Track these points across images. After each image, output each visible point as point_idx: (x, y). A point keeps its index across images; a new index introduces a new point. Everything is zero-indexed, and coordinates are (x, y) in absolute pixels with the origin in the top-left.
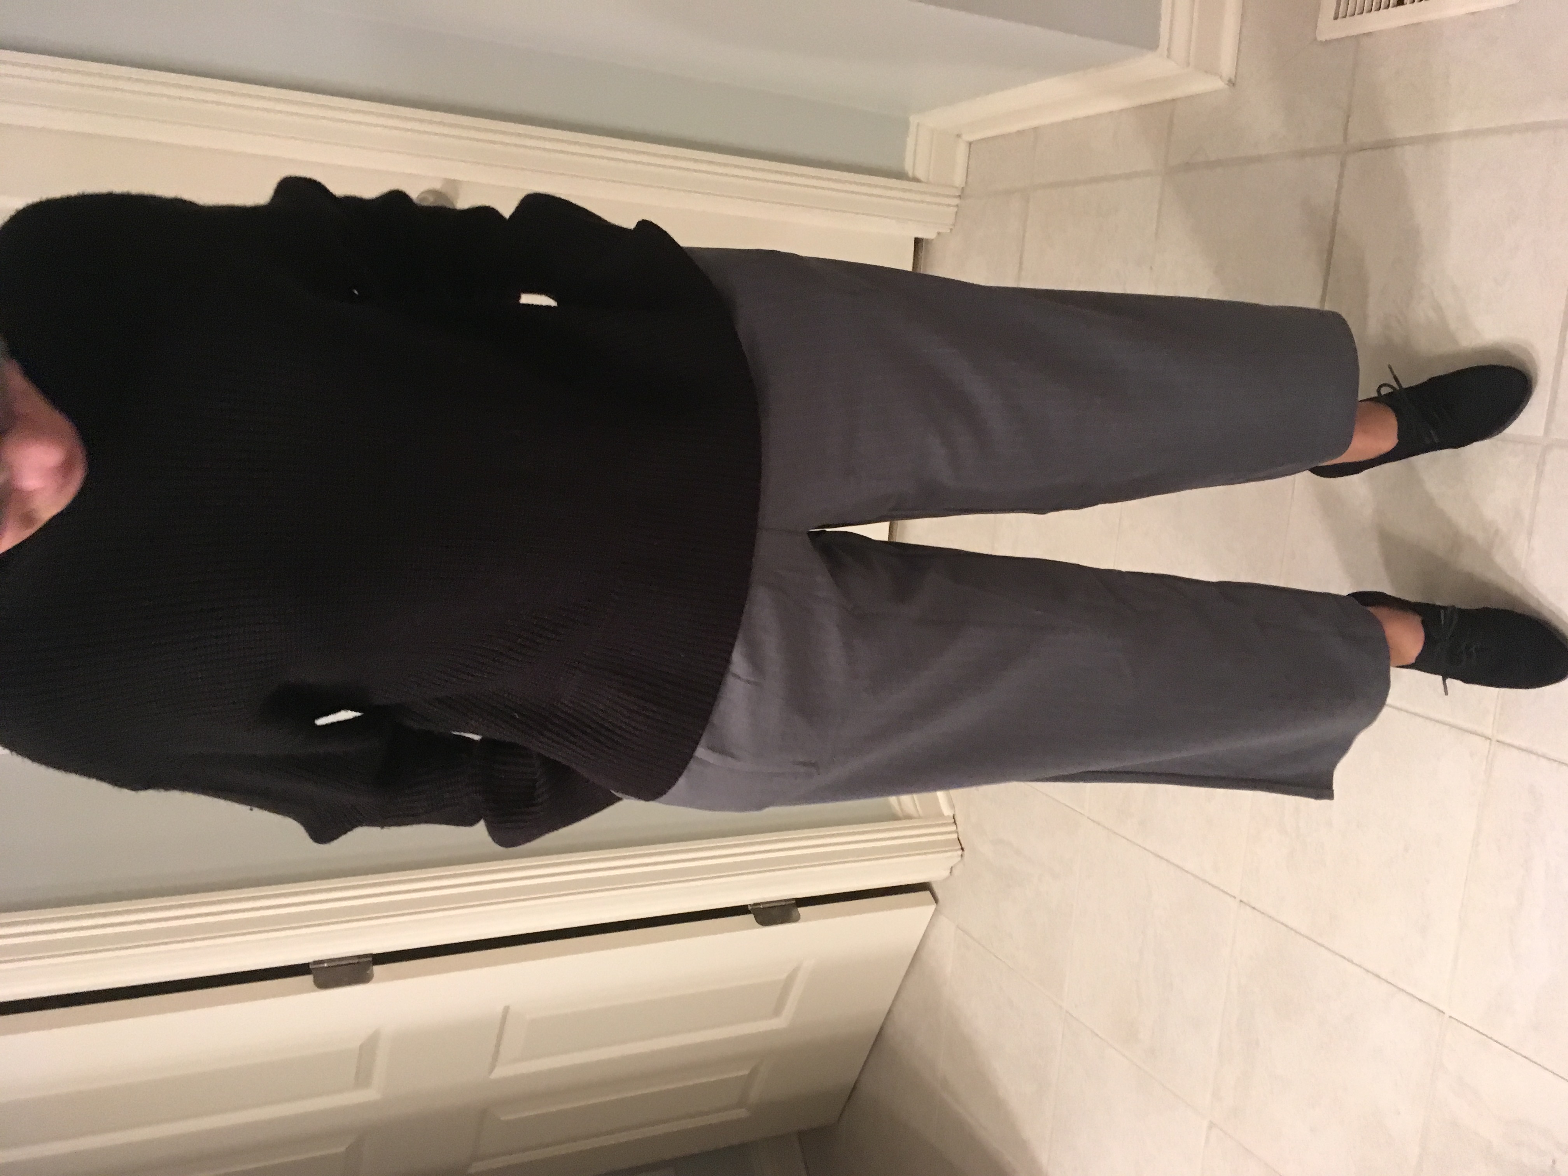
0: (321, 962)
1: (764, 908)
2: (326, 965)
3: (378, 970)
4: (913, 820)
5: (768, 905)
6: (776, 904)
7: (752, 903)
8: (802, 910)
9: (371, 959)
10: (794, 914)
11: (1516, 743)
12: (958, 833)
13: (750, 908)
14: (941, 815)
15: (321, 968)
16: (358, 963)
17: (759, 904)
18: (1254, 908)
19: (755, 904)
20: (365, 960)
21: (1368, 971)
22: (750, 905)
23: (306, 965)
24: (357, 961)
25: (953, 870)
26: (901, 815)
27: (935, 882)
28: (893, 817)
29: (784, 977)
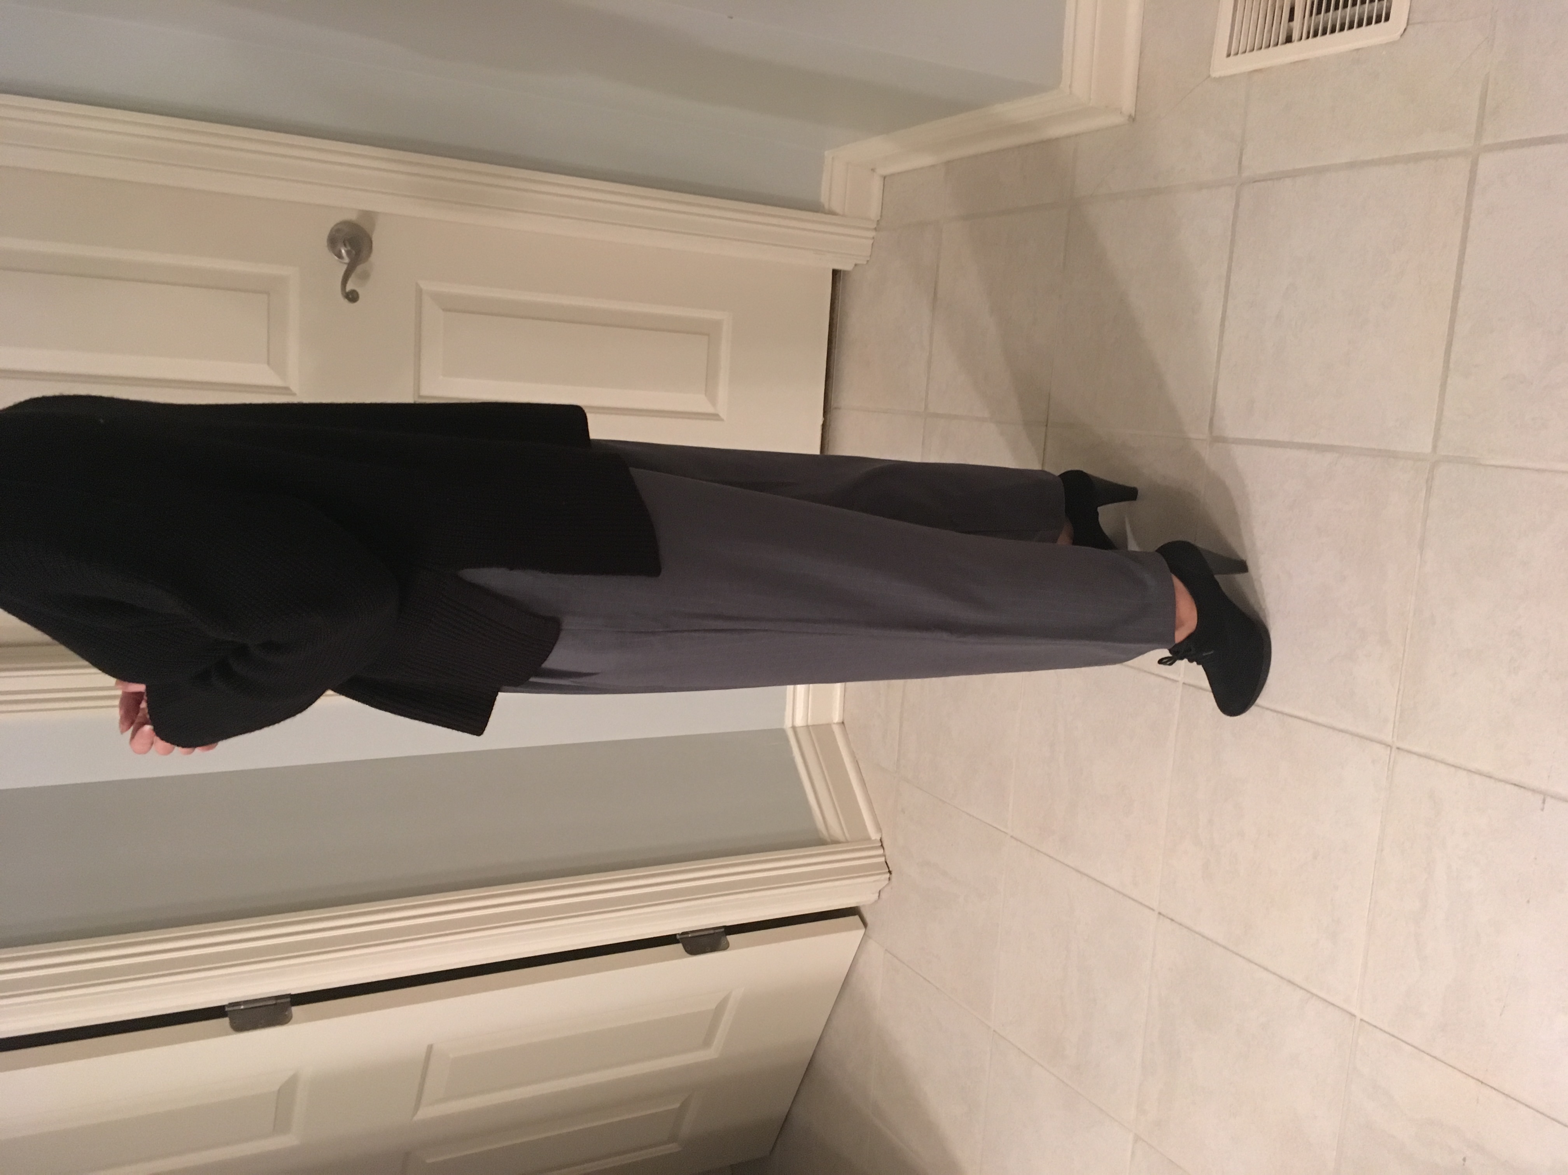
0: (238, 1004)
1: (692, 937)
2: (242, 1007)
3: (297, 1011)
4: (841, 844)
5: (696, 934)
6: (704, 933)
7: (680, 932)
8: (730, 938)
9: (289, 1000)
10: (723, 943)
11: (1416, 749)
12: (884, 856)
13: (678, 937)
14: (868, 839)
15: (237, 1010)
16: (275, 1004)
17: (688, 933)
18: (1172, 920)
19: (683, 933)
20: (283, 1000)
22: (678, 934)
23: (222, 1008)
24: (274, 1002)
25: (881, 894)
26: (829, 840)
27: (864, 906)
28: (821, 842)
29: (714, 1006)
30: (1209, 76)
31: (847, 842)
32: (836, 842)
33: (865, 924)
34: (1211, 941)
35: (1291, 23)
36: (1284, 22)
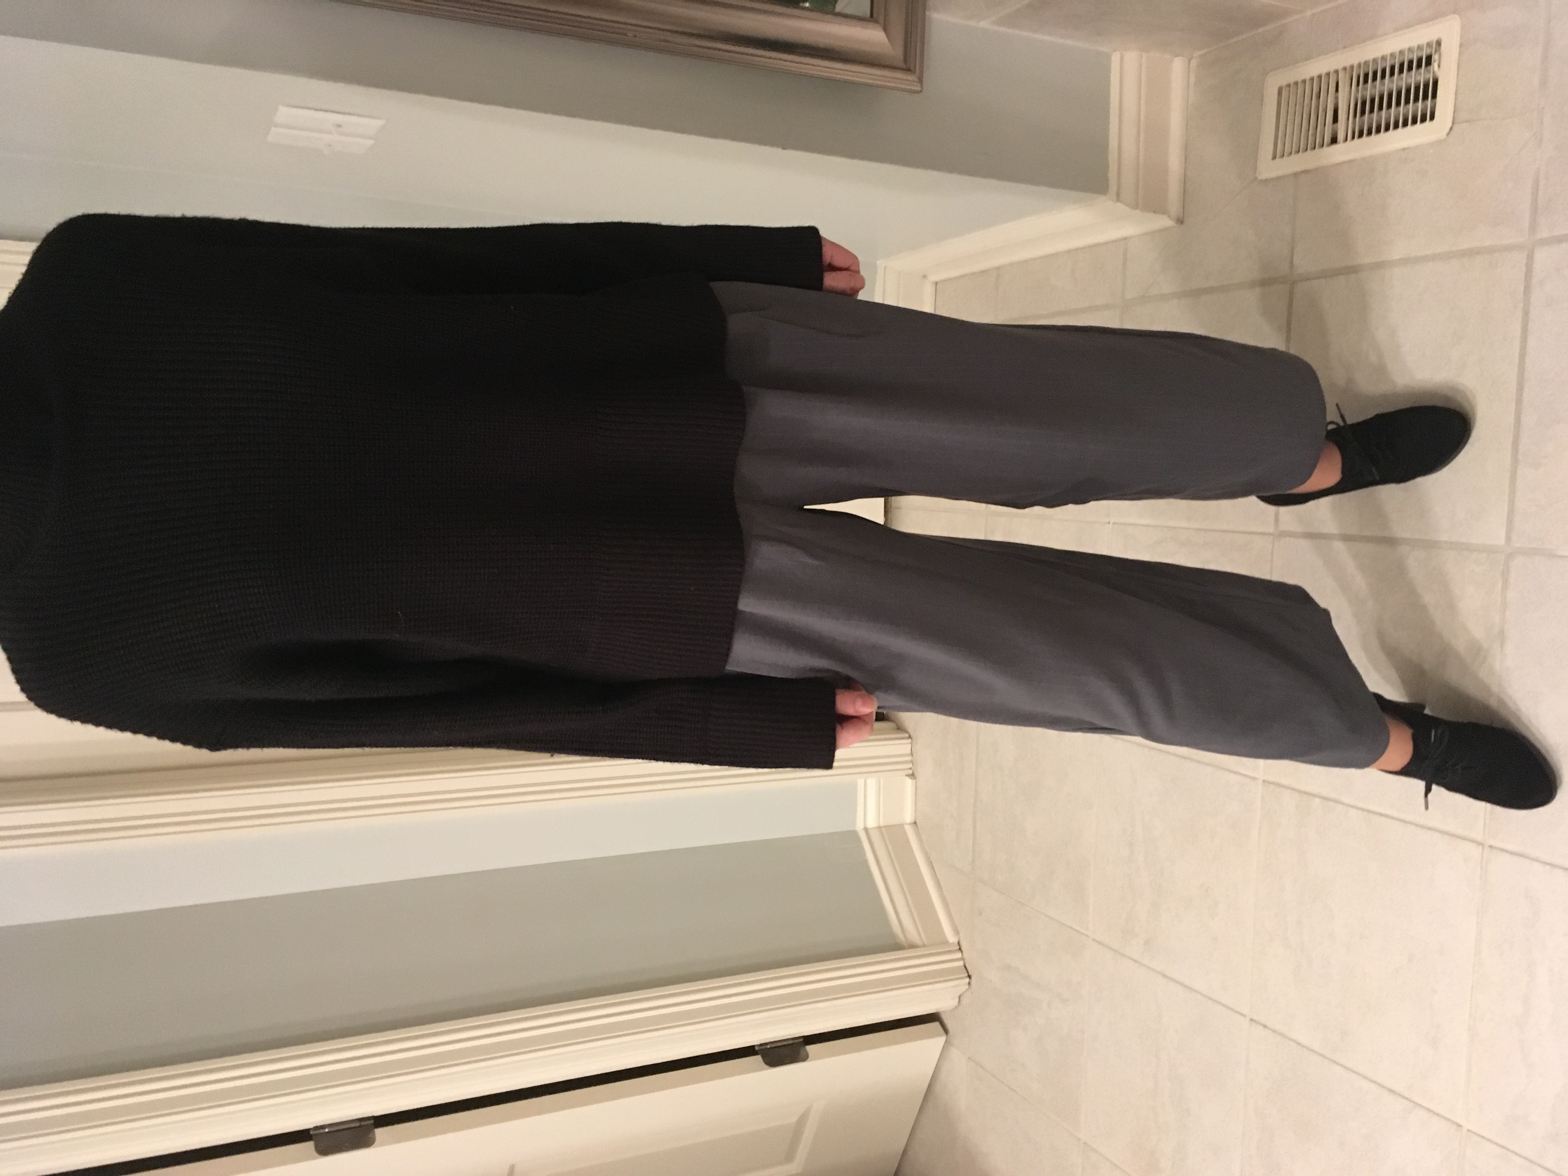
0: (323, 1127)
1: (771, 1048)
2: (327, 1130)
3: (380, 1133)
4: (918, 949)
5: (775, 1045)
6: (785, 1043)
7: (758, 1043)
8: (810, 1048)
9: (372, 1122)
10: (802, 1053)
11: (1509, 847)
12: (963, 959)
13: (757, 1048)
14: (946, 942)
15: (321, 1133)
16: (360, 1126)
17: (766, 1044)
18: (1265, 1026)
19: (761, 1045)
20: (369, 1122)
21: (1383, 1087)
22: (757, 1045)
23: (307, 1131)
24: (358, 1124)
25: (962, 998)
26: (905, 944)
27: (944, 1012)
28: (897, 947)
29: (793, 1120)
30: (1256, 178)
31: (924, 946)
32: (913, 946)
33: (946, 1031)
34: (1308, 1049)
35: (1335, 125)
36: (1329, 122)
